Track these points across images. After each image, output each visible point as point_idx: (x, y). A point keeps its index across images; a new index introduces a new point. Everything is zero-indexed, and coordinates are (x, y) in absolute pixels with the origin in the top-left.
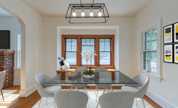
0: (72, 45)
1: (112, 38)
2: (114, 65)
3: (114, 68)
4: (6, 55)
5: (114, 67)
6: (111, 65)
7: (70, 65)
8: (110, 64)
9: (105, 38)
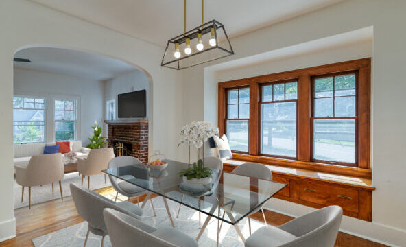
0: (240, 105)
1: (360, 70)
2: (368, 167)
3: (368, 176)
4: (142, 126)
5: (370, 173)
6: (356, 165)
7: (233, 151)
8: (353, 161)
9: (334, 75)
